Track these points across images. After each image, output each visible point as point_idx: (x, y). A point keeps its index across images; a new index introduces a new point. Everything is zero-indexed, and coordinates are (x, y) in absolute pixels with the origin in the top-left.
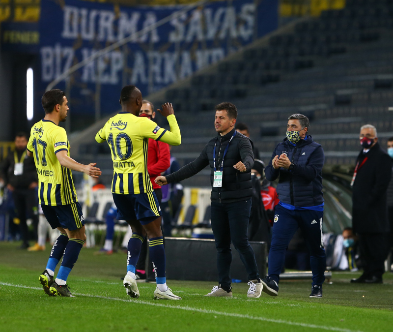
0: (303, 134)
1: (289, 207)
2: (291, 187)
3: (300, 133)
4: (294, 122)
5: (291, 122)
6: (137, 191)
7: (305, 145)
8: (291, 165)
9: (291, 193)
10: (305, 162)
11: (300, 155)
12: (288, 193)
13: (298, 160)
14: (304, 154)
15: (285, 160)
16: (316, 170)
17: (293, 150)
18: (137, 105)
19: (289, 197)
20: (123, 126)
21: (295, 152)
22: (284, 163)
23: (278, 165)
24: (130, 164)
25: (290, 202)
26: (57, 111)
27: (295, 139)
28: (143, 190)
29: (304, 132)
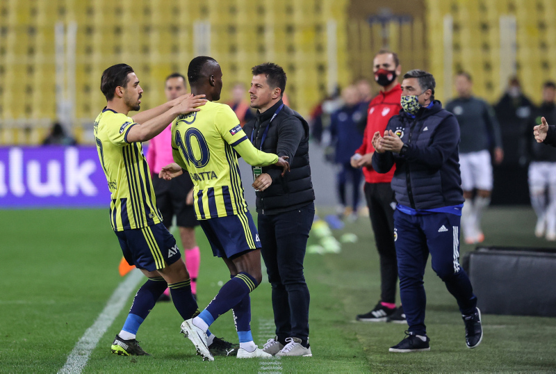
0: (426, 100)
1: (408, 212)
2: (408, 181)
3: (421, 99)
4: (411, 83)
5: (405, 83)
7: (428, 116)
8: (404, 147)
9: (409, 189)
10: (428, 140)
11: (420, 131)
12: (405, 189)
13: (417, 139)
14: (426, 129)
15: (393, 140)
16: (443, 153)
17: (411, 124)
18: (212, 85)
19: (407, 196)
20: (192, 118)
21: (413, 127)
22: (392, 144)
23: (384, 148)
25: (409, 203)
26: (120, 97)
27: (413, 108)
28: (232, 210)
29: (427, 97)
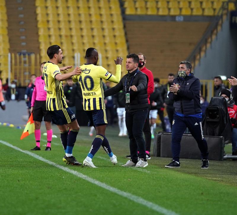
1: (181, 115)
2: (181, 104)
4: (183, 66)
5: (181, 66)
6: (98, 108)
8: (179, 90)
9: (182, 107)
10: (188, 89)
11: (186, 84)
12: (180, 107)
14: (188, 84)
16: (194, 93)
17: (182, 82)
18: (95, 59)
19: (181, 109)
20: (88, 72)
21: (183, 83)
24: (93, 94)
25: (181, 112)
26: (56, 58)
27: (183, 76)
28: (102, 107)
29: (189, 72)
